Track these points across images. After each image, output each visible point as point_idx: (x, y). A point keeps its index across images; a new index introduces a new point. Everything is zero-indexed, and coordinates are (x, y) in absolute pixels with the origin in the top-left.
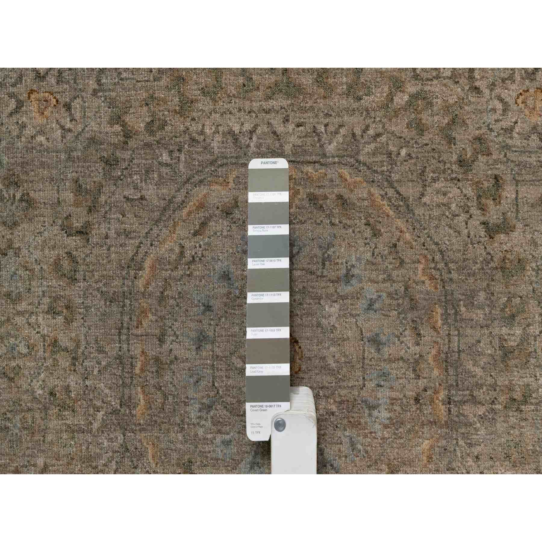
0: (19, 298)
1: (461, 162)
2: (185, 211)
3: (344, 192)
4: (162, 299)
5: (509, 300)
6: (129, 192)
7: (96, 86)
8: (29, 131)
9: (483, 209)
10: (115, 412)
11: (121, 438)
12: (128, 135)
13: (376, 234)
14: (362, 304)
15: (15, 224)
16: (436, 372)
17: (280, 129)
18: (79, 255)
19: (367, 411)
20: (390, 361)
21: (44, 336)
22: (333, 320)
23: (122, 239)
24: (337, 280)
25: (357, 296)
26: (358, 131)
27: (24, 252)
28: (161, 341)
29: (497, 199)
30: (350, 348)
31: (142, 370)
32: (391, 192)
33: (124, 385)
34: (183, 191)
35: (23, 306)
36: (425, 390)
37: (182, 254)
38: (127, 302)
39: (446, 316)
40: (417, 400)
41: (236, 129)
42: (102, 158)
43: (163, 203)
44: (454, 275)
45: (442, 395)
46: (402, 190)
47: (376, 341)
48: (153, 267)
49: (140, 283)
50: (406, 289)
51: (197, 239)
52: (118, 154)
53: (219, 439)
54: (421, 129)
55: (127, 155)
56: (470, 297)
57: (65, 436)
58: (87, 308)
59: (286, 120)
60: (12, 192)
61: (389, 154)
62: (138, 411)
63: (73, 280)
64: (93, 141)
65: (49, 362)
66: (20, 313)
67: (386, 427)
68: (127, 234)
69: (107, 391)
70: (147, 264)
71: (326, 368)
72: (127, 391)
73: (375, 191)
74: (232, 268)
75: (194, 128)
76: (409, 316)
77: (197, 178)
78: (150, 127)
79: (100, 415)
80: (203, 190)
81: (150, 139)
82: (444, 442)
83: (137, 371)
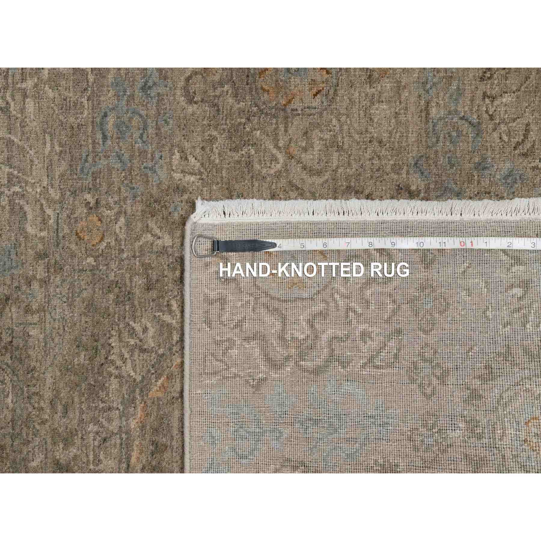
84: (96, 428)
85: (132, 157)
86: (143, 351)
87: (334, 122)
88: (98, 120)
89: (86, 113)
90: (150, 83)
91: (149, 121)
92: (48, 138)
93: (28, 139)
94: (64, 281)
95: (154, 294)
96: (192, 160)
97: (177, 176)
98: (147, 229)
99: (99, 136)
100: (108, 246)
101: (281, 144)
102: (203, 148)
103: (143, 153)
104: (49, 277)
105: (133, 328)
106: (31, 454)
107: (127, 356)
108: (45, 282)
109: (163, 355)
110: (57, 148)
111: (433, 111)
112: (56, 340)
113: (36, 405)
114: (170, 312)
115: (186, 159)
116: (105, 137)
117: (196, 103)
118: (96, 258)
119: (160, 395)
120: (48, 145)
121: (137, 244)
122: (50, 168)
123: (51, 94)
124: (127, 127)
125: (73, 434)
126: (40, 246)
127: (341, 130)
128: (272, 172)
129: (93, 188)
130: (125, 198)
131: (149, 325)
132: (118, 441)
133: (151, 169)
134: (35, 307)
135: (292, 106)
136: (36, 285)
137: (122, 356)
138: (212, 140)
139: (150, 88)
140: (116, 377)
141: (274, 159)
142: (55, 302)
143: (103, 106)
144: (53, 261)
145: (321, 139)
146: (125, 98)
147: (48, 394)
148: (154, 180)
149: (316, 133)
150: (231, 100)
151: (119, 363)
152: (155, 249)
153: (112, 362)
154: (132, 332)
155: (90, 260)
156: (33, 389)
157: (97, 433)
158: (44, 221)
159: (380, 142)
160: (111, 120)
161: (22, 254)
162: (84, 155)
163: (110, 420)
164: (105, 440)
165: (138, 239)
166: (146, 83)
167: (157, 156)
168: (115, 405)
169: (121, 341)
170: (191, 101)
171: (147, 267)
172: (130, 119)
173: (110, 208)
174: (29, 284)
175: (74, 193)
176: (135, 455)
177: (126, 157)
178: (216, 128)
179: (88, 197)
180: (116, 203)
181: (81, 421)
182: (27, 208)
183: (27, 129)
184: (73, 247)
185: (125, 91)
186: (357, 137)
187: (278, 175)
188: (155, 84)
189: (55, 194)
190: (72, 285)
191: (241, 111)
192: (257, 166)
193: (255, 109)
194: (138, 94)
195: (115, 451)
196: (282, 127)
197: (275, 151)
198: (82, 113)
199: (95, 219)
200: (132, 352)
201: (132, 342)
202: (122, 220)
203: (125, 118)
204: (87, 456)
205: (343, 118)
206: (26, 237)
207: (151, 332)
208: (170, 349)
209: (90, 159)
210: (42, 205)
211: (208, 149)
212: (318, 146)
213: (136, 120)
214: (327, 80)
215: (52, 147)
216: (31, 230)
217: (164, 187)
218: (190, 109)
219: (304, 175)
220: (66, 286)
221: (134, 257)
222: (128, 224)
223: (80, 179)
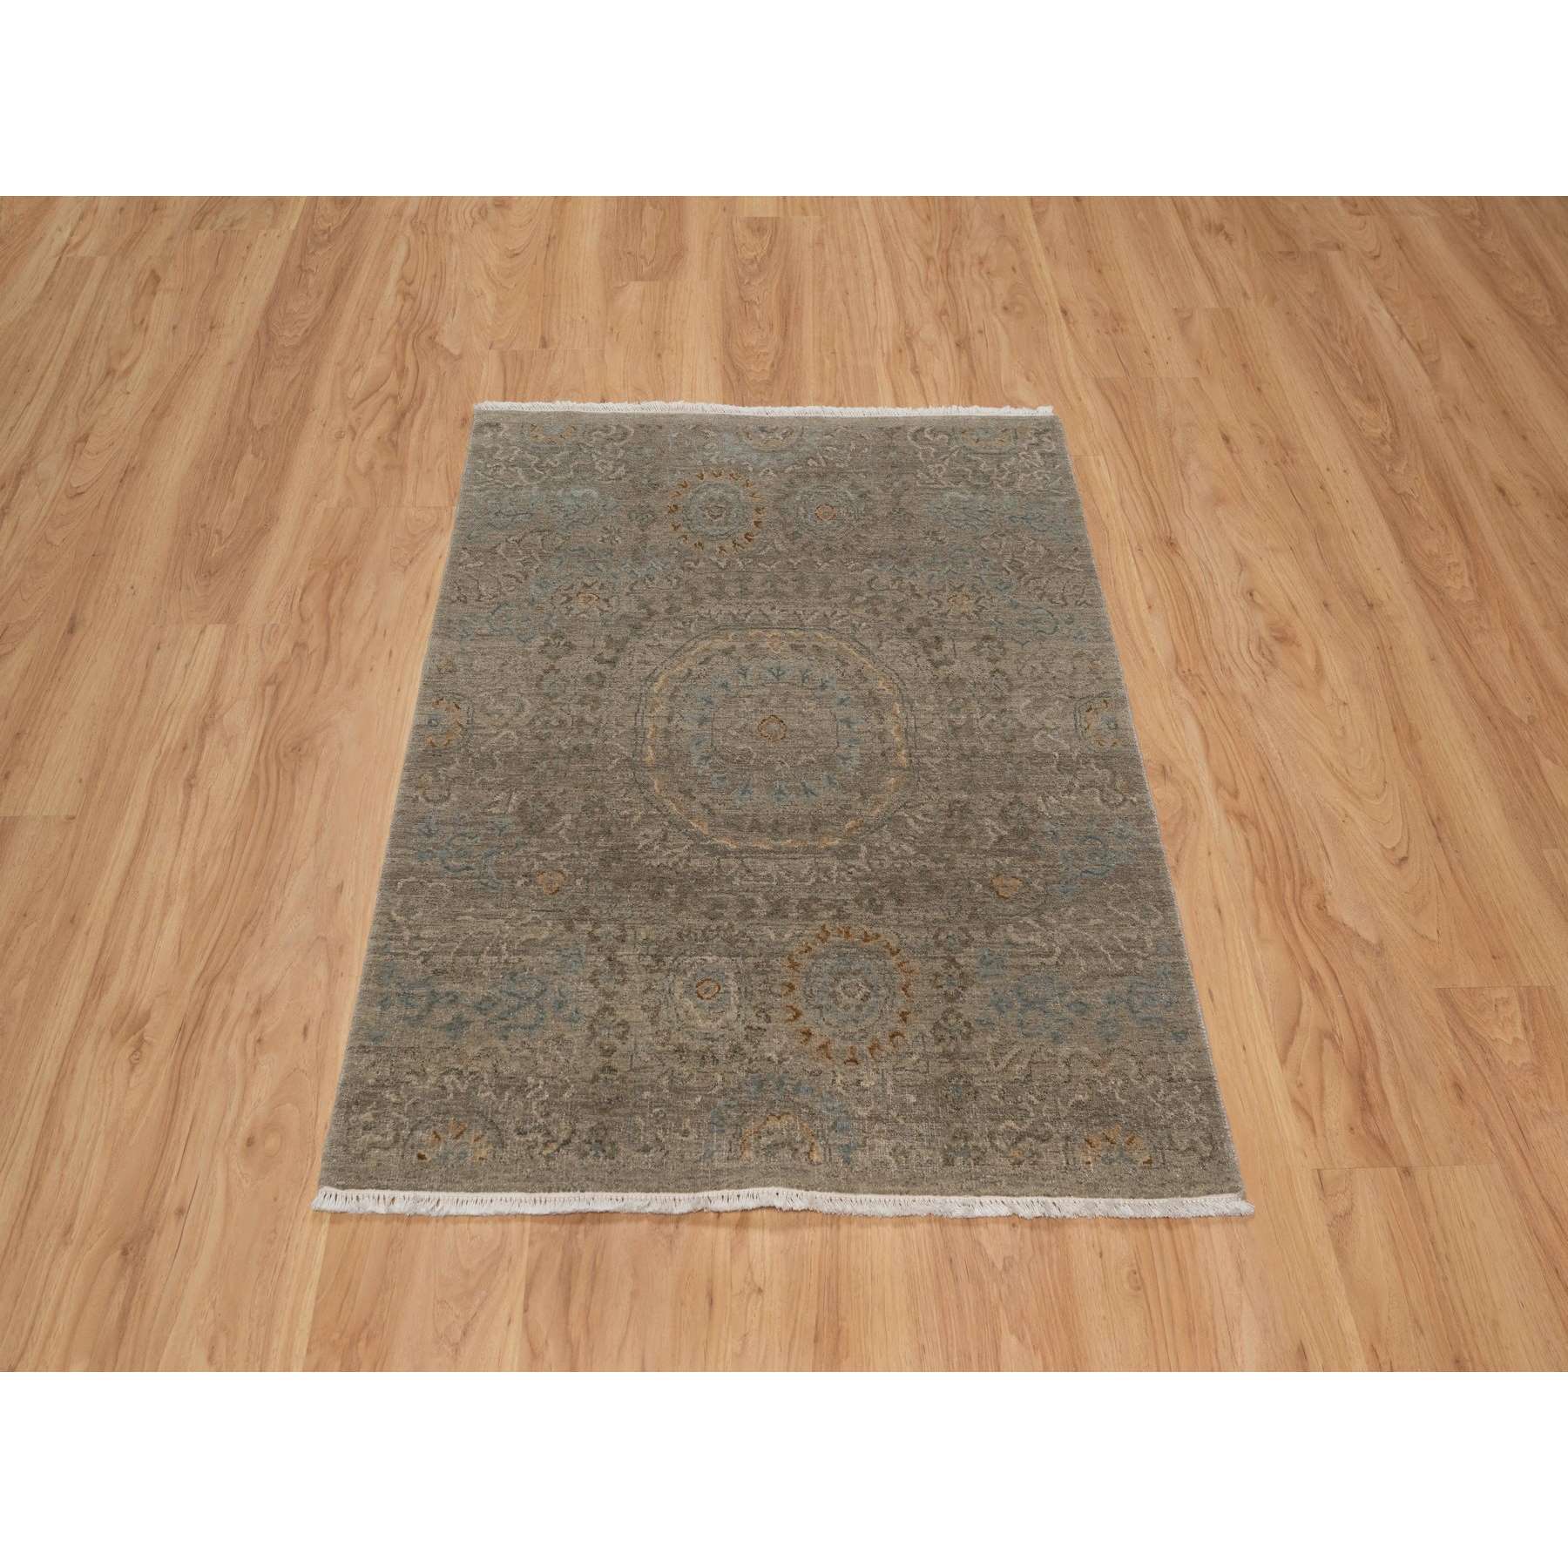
0: (556, 696)
1: (909, 630)
2: (693, 653)
3: (819, 644)
4: (672, 697)
5: (954, 700)
6: (650, 642)
7: (629, 591)
8: (574, 612)
9: (929, 653)
10: (628, 760)
11: (631, 774)
12: (651, 614)
13: (844, 664)
14: (837, 701)
15: (558, 657)
16: (897, 739)
17: (769, 613)
18: (607, 674)
19: (841, 761)
20: (859, 733)
21: (573, 717)
22: (811, 710)
23: (643, 666)
24: (815, 689)
25: (833, 696)
26: (828, 613)
27: (563, 671)
28: (670, 719)
29: (939, 648)
30: (825, 725)
31: (652, 736)
32: (855, 644)
33: (636, 744)
34: (692, 643)
35: (559, 699)
36: (890, 749)
37: (690, 673)
38: (644, 699)
39: (903, 709)
40: (883, 754)
41: (735, 612)
42: (630, 626)
43: (676, 648)
44: (908, 686)
45: (903, 752)
46: (865, 643)
47: (848, 722)
48: (665, 681)
49: (655, 690)
50: (870, 693)
51: (704, 667)
52: (644, 623)
53: (715, 776)
54: (877, 613)
55: (650, 624)
56: (923, 699)
57: (583, 773)
58: (611, 701)
59: (773, 608)
60: (557, 641)
61: (854, 625)
62: (647, 759)
63: (601, 686)
64: (624, 616)
65: (576, 731)
66: (554, 704)
67: (857, 769)
68: (646, 663)
69: (622, 748)
70: (661, 680)
71: (807, 737)
72: (639, 748)
73: (844, 644)
74: (730, 682)
75: (702, 612)
76: (874, 708)
77: (704, 636)
78: (669, 611)
79: (615, 761)
80: (707, 643)
81: (667, 616)
82: (908, 780)
83: (648, 736)
84: (738, 879)
85: (488, 845)
86: (665, 839)
87: (482, 695)
88: (450, 873)
89: (442, 884)
90: (426, 831)
91: (459, 832)
92: (460, 918)
93: (458, 936)
94: (596, 906)
95: (613, 829)
96: (498, 798)
97: (510, 809)
98: (554, 835)
99: (465, 873)
100: (567, 867)
101: (494, 732)
102: (489, 790)
103: (486, 837)
104: (590, 920)
105: (644, 846)
106: (763, 939)
107: (669, 852)
108: (596, 924)
109: (669, 822)
110: (471, 910)
111: (484, 631)
112: (653, 914)
113: (715, 933)
114: (631, 816)
115: (497, 802)
116: (468, 868)
117: (449, 794)
118: (577, 877)
119: (706, 824)
120: (467, 917)
121: (567, 842)
122: (488, 917)
123: (420, 914)
124: (461, 850)
125: (742, 901)
126: (561, 927)
127: (489, 691)
128: (517, 738)
129: (512, 878)
130: (525, 852)
131: (642, 833)
132: (749, 860)
133: (501, 831)
134: (618, 933)
135: (464, 724)
136: (598, 932)
137: (669, 856)
138: (483, 783)
139: (430, 831)
140: (689, 861)
141: (507, 737)
142: (615, 914)
143: (439, 868)
144: (577, 916)
145: (495, 705)
146: (435, 851)
147: (705, 922)
148: (513, 829)
149: (490, 708)
150: (452, 768)
151: (676, 859)
152: (573, 828)
153: (675, 864)
154: (648, 847)
155: (578, 882)
156: (700, 934)
157: (742, 878)
158: (538, 922)
159: (503, 665)
160: (453, 863)
161: (567, 945)
162: (480, 886)
163: (730, 867)
164: (749, 871)
165: (563, 842)
166: (425, 834)
167: (491, 825)
168: (716, 863)
169: (655, 857)
170: (447, 798)
171: (588, 834)
172: (454, 846)
173: (533, 865)
174: (596, 939)
175: (514, 896)
176: (762, 846)
177: (488, 850)
178: (473, 780)
179: (519, 883)
180: (528, 860)
181: (730, 892)
182: (523, 938)
183: (448, 937)
184: (564, 898)
185: (429, 851)
186: (497, 680)
187: (520, 734)
188: (427, 827)
189: (513, 913)
190: (600, 899)
191: (462, 761)
192: (511, 749)
193: (463, 750)
194: (433, 840)
195: (759, 863)
196: (480, 731)
197: (500, 736)
198: (442, 887)
199: (540, 877)
200: (665, 848)
201: (656, 847)
202: (544, 854)
203: (453, 851)
204: (764, 887)
205: (481, 689)
206: (551, 939)
207: (647, 831)
208: (665, 816)
209: (485, 881)
210: (522, 925)
211: (491, 786)
212: (500, 706)
213: (457, 842)
214: (449, 700)
215: (469, 914)
216: (545, 935)
217: (519, 820)
218: (454, 798)
219: (523, 715)
220: (600, 904)
221: (578, 845)
222: (549, 850)
223: (502, 889)
